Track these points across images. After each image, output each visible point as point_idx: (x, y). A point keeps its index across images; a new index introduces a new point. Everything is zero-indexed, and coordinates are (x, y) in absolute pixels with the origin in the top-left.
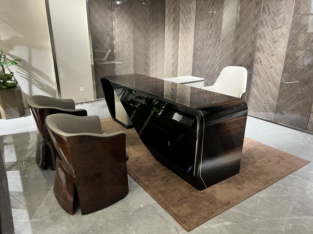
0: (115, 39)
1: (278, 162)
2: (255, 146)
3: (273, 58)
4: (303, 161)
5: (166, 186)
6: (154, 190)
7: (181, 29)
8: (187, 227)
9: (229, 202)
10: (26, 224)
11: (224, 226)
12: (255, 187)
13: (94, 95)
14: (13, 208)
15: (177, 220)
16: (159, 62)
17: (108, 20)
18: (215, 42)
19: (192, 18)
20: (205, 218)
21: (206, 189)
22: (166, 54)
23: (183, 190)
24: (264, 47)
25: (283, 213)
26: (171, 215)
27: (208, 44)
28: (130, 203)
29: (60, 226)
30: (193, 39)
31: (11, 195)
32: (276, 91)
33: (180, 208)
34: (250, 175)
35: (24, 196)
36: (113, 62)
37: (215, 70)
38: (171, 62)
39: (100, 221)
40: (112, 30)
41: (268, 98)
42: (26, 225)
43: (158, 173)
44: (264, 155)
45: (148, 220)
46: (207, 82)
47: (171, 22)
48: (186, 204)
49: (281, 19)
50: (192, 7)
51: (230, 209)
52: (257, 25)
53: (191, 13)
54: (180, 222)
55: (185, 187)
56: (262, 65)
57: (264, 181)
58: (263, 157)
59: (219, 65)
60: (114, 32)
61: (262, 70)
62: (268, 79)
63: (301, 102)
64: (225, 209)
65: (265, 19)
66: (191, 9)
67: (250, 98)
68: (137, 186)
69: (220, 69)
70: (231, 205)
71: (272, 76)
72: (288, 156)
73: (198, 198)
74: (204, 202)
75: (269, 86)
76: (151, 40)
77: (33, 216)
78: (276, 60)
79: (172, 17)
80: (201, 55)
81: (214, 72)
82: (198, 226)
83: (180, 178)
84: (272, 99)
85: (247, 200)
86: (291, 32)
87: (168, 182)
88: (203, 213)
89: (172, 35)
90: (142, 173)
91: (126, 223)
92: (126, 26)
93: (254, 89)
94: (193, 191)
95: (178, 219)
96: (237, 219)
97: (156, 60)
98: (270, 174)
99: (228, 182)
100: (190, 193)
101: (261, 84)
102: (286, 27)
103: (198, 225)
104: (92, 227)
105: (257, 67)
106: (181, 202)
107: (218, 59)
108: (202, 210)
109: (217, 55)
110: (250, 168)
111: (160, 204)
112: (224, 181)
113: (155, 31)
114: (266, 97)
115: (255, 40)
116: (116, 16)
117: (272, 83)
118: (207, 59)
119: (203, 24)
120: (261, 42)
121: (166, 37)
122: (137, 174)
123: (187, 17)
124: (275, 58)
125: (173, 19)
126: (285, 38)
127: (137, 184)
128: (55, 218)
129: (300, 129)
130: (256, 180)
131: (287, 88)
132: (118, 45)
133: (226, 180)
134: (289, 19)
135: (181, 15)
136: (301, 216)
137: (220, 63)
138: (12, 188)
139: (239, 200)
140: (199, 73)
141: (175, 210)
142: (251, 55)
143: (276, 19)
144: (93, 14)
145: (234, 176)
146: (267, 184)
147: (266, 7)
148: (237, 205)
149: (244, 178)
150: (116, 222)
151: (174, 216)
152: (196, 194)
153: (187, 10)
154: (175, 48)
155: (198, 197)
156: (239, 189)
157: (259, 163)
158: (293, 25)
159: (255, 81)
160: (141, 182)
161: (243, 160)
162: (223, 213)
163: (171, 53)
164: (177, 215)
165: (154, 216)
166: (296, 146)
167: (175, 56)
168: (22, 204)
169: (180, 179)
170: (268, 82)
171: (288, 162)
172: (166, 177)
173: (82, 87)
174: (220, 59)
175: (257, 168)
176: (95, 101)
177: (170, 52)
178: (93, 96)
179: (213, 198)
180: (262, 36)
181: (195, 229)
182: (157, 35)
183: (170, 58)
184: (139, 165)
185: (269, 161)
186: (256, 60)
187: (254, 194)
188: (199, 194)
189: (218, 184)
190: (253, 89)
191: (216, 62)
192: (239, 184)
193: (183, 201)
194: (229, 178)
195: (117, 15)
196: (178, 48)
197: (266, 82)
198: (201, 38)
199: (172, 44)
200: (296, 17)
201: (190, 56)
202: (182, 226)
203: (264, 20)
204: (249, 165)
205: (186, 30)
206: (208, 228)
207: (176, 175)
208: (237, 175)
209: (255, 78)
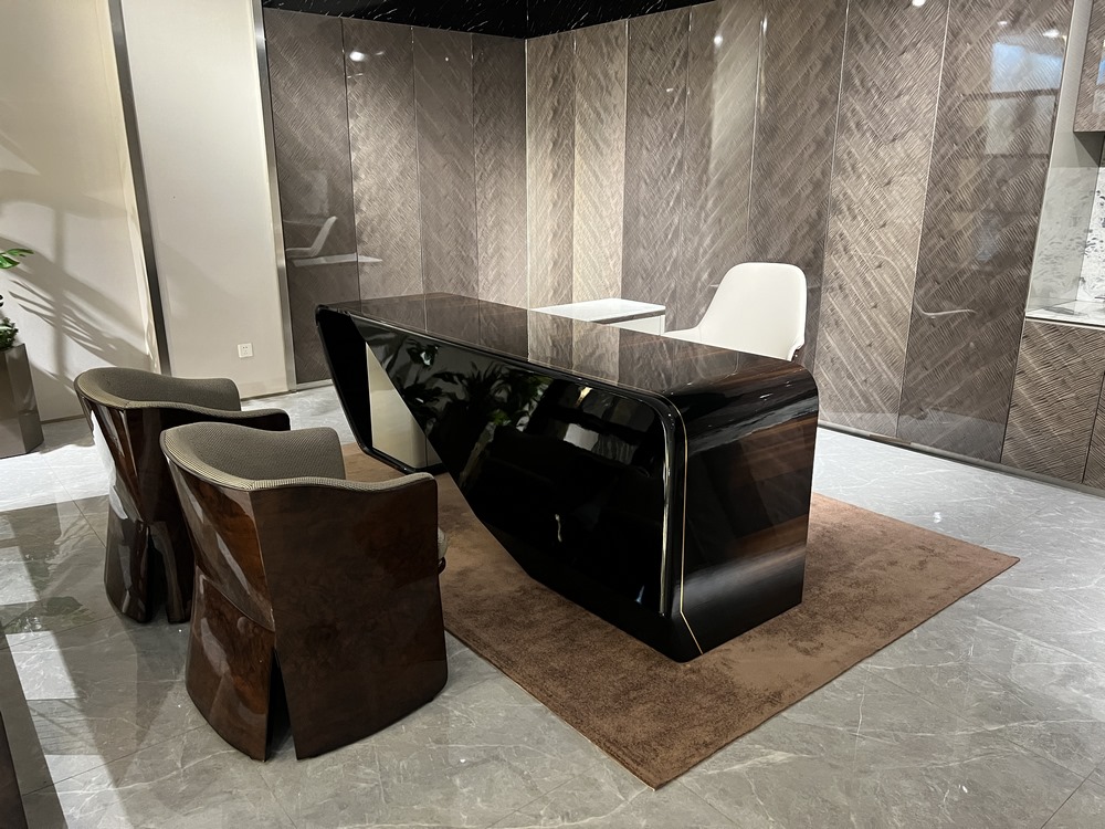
0: (357, 177)
1: (922, 563)
2: (846, 519)
3: (886, 235)
4: (996, 557)
5: (569, 654)
6: (532, 670)
7: (581, 145)
8: (651, 776)
9: (779, 694)
10: (106, 802)
11: (769, 764)
12: (855, 642)
13: (288, 372)
14: (50, 753)
15: (617, 757)
16: (508, 254)
17: (332, 114)
18: (695, 187)
19: (615, 106)
20: (706, 745)
21: (701, 657)
22: (531, 230)
23: (628, 663)
24: (854, 199)
25: (949, 718)
26: (598, 743)
27: (673, 192)
28: (457, 713)
29: (227, 800)
30: (621, 176)
31: (34, 711)
32: (899, 342)
33: (622, 720)
34: (838, 608)
35: (82, 711)
36: (350, 258)
37: (698, 278)
38: (549, 253)
39: (361, 775)
40: (348, 146)
41: (876, 364)
42: (106, 805)
43: (539, 616)
44: (876, 543)
45: (523, 762)
46: (674, 318)
47: (546, 119)
48: (642, 707)
49: (903, 110)
50: (616, 73)
51: (784, 714)
52: (828, 131)
53: (613, 93)
54: (628, 760)
55: (634, 655)
56: (851, 258)
57: (880, 625)
58: (873, 552)
59: (709, 262)
60: (353, 155)
61: (853, 273)
62: (873, 304)
63: (977, 373)
64: (766, 715)
65: (854, 110)
66: (613, 79)
67: (818, 368)
68: (471, 659)
69: (717, 275)
70: (786, 702)
71: (884, 292)
72: (951, 544)
73: (678, 687)
74: (698, 697)
75: (875, 325)
76: (481, 182)
77: (126, 776)
78: (893, 240)
79: (548, 105)
80: (652, 229)
81: (695, 284)
82: (687, 771)
83: (613, 627)
84: (889, 368)
85: (834, 682)
86: (936, 152)
87: (574, 641)
88: (699, 730)
89: (549, 163)
90: (485, 618)
91: (451, 775)
92: (394, 134)
93: (829, 338)
94: (659, 664)
95: (620, 753)
96: (808, 743)
97: (497, 250)
98: (898, 602)
99: (768, 631)
100: (651, 673)
101: (850, 320)
102: (921, 134)
103: (686, 767)
104: (337, 795)
105: (834, 263)
106: (624, 699)
107: (708, 241)
108: (696, 722)
109: (704, 228)
110: (833, 586)
111: (555, 711)
112: (757, 629)
113: (492, 153)
114: (869, 360)
115: (824, 177)
116: (361, 101)
117: (885, 316)
118: (671, 244)
119: (652, 127)
120: (842, 183)
121: (530, 171)
122: (468, 623)
123: (598, 105)
124: (889, 236)
125: (552, 113)
126: (920, 170)
127: (472, 653)
128: (205, 775)
129: (982, 461)
130: (857, 623)
131: (933, 329)
132: (367, 197)
133: (762, 626)
134: (928, 109)
135: (578, 96)
136: (1005, 722)
137: (716, 255)
138: (37, 687)
139: (809, 683)
140: (645, 291)
141: (607, 726)
142: (813, 226)
143: (887, 110)
144: (282, 93)
145: (785, 614)
146: (893, 632)
147: (854, 71)
148: (806, 700)
149: (819, 618)
150: (416, 775)
151: (608, 745)
152: (672, 674)
153: (599, 80)
154: (561, 207)
155: (677, 682)
156: (806, 652)
157: (864, 569)
158: (941, 130)
159: (832, 310)
160: (487, 646)
161: (811, 564)
162: (763, 728)
163: (549, 225)
164: (615, 742)
165: (539, 748)
166: (971, 515)
167: (564, 234)
168: (82, 739)
169: (614, 631)
170: (873, 313)
171: (950, 563)
172: (568, 625)
173: (244, 345)
174: (713, 242)
175: (858, 584)
176: (291, 392)
177: (545, 223)
178: (284, 374)
179: (727, 681)
180: (847, 164)
181: (679, 779)
182: (499, 165)
183: (546, 240)
184: (472, 593)
185: (893, 563)
186: (832, 242)
187: (855, 664)
188: (680, 674)
189: (737, 638)
190: (825, 338)
191: (701, 250)
192: (806, 636)
193: (631, 698)
194: (772, 620)
195: (364, 96)
196: (573, 206)
197: (867, 313)
198: (649, 174)
199: (550, 194)
200: (948, 103)
201: (612, 233)
202: (634, 773)
203: (849, 115)
204: (831, 578)
205: (597, 146)
206: (718, 774)
207: (598, 618)
208: (796, 609)
209: (831, 301)
